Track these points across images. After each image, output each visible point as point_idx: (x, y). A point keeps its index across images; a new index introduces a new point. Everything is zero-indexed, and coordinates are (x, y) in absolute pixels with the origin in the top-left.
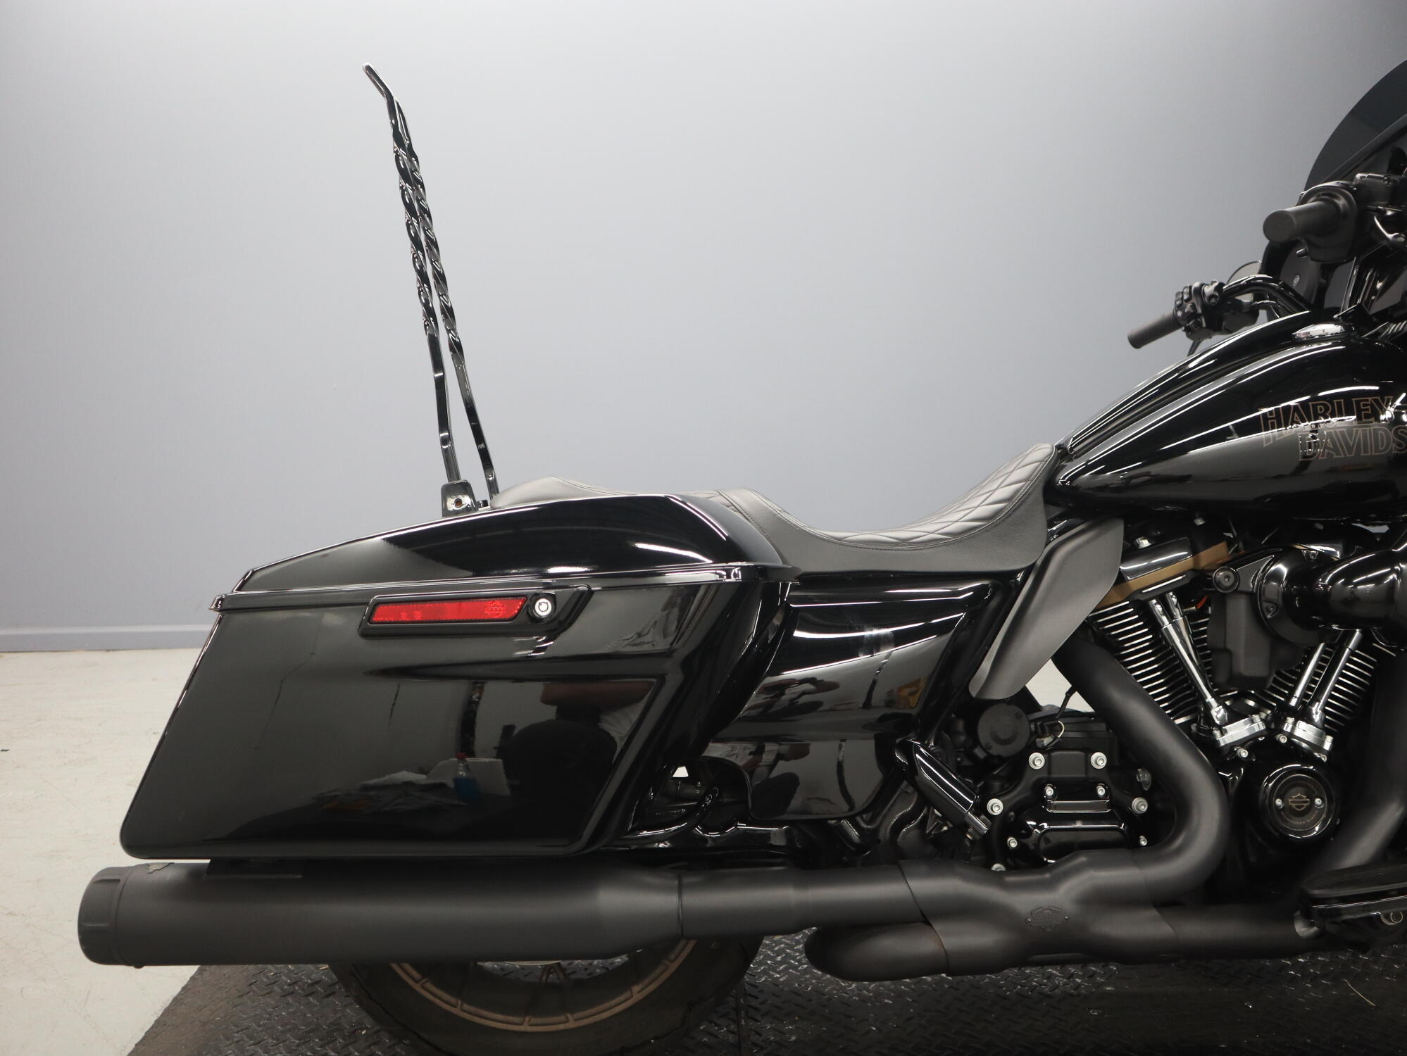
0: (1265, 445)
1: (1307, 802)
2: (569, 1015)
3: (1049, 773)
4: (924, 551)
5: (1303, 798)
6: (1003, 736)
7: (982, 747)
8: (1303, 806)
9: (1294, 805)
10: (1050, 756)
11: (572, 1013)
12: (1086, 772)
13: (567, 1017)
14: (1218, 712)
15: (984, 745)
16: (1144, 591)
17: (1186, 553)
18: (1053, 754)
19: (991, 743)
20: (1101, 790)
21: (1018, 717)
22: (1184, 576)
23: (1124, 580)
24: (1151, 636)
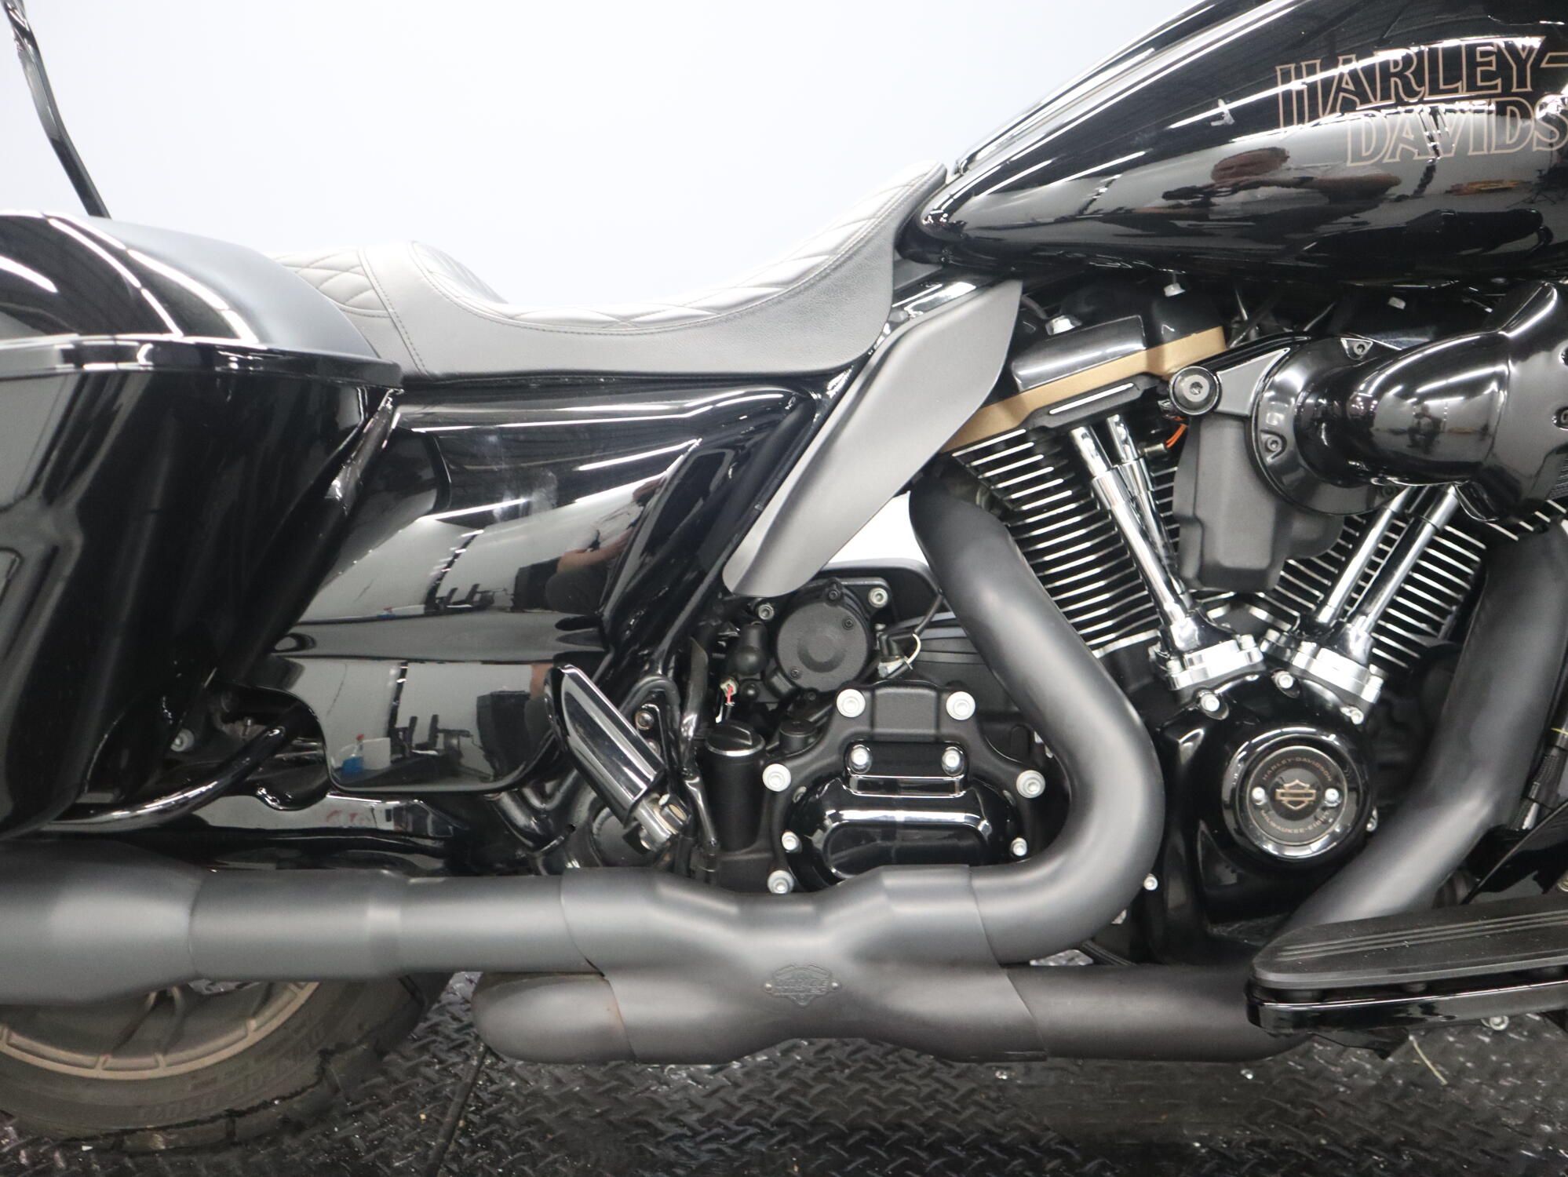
1: (1309, 795)
2: (160, 1057)
3: (872, 724)
4: (657, 337)
5: (1303, 788)
6: (821, 657)
7: (785, 676)
8: (1302, 802)
9: (1285, 800)
10: (873, 696)
11: (165, 1052)
12: (938, 726)
13: (157, 1061)
14: (1183, 629)
15: (787, 671)
16: (1052, 412)
17: (1138, 345)
18: (880, 692)
19: (800, 667)
20: (952, 759)
21: (847, 625)
22: (1130, 386)
23: (1014, 391)
24: (1069, 494)
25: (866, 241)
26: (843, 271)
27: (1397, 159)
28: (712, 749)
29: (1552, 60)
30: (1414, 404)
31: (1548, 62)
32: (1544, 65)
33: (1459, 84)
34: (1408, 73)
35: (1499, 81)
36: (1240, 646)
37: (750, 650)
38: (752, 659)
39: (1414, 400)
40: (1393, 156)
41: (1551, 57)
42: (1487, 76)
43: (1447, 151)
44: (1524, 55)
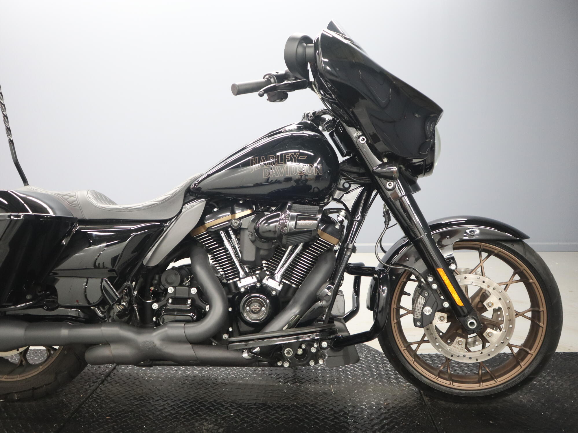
1: (258, 308)
3: (175, 295)
4: (133, 212)
6: (169, 281)
7: (163, 286)
8: (257, 310)
9: (253, 309)
10: (175, 288)
11: (20, 375)
12: (189, 295)
14: (242, 273)
15: (163, 284)
16: (212, 228)
17: (229, 214)
18: (177, 288)
19: (166, 284)
20: (189, 302)
21: (176, 274)
22: (228, 222)
23: (204, 223)
24: (218, 245)
25: (179, 192)
26: (173, 199)
27: (272, 177)
28: (144, 301)
29: (301, 157)
30: (267, 225)
32: (299, 158)
33: (283, 162)
36: (253, 278)
37: (156, 280)
38: (156, 282)
39: (267, 224)
42: (288, 161)
43: (282, 175)
44: (295, 157)
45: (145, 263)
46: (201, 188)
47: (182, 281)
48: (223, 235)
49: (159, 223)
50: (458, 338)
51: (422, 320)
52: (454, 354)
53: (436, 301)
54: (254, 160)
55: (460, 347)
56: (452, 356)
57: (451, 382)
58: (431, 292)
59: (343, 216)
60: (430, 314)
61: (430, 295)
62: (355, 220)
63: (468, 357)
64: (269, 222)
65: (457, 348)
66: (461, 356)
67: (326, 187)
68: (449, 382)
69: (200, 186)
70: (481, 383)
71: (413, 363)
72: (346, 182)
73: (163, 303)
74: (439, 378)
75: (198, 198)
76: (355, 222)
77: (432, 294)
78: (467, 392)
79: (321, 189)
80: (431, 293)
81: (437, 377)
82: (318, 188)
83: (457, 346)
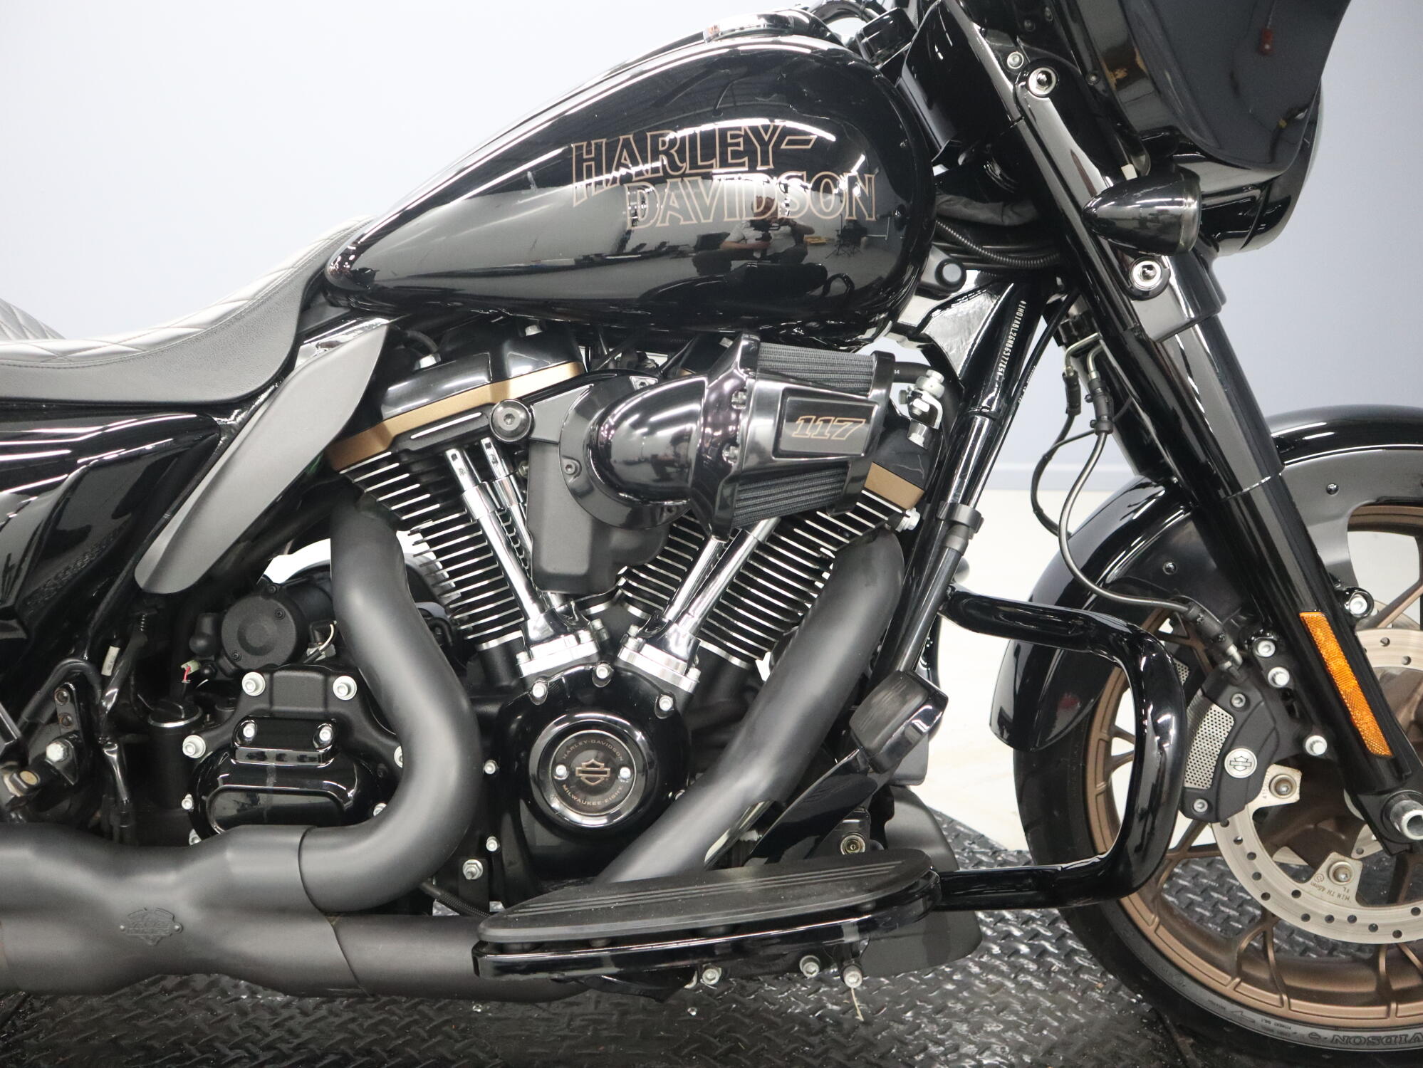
0: (575, 204)
1: (605, 773)
3: (271, 703)
5: (598, 767)
6: (254, 641)
7: (229, 659)
8: (599, 779)
9: (582, 776)
10: (272, 678)
12: (326, 704)
15: (228, 655)
16: (413, 437)
17: (483, 378)
18: (278, 674)
19: (240, 652)
20: (326, 734)
21: (279, 616)
22: (479, 414)
23: (379, 418)
24: (437, 506)
25: (280, 288)
27: (667, 224)
28: (152, 722)
29: (790, 143)
30: (645, 434)
31: (787, 144)
32: (783, 146)
33: (714, 161)
34: (673, 151)
35: (746, 159)
36: (578, 640)
37: (202, 635)
38: (201, 643)
39: (645, 430)
40: (663, 221)
41: (789, 140)
42: (736, 155)
43: (706, 217)
44: (766, 138)
45: (142, 581)
46: (373, 273)
47: (304, 641)
48: (458, 464)
49: (194, 416)
50: (1333, 856)
51: (1218, 794)
52: (1312, 912)
53: (1275, 729)
54: (589, 152)
55: (1338, 888)
56: (1306, 918)
57: (1285, 997)
58: (1259, 694)
59: (935, 396)
60: (1249, 777)
61: (1253, 704)
62: (981, 413)
63: (1363, 925)
64: (654, 419)
65: (1329, 892)
66: (1339, 921)
67: (880, 278)
68: (1277, 997)
69: (365, 261)
70: (1394, 1006)
71: (1155, 931)
72: (948, 262)
73: (223, 734)
74: (1243, 984)
75: (360, 314)
76: (979, 419)
77: (1263, 704)
78: (1342, 1034)
79: (859, 283)
80: (1261, 698)
81: (1238, 980)
82: (848, 281)
83: (1327, 883)
